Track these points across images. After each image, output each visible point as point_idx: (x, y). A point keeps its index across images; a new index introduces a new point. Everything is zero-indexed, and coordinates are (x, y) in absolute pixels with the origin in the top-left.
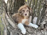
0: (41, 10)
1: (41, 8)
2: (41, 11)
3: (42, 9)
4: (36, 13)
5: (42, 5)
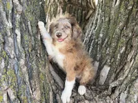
0: (119, 51)
1: (122, 47)
2: (119, 55)
3: (124, 48)
4: (108, 57)
5: (124, 40)
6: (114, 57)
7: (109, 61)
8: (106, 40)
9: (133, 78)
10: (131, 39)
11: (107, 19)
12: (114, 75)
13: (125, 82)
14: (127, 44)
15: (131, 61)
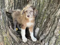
0: (44, 21)
1: (45, 19)
5: (46, 15)
6: (41, 23)
7: (39, 25)
8: (38, 15)
9: (51, 36)
10: (49, 15)
11: (38, 4)
12: (41, 32)
13: (47, 38)
14: (47, 17)
15: (50, 27)
